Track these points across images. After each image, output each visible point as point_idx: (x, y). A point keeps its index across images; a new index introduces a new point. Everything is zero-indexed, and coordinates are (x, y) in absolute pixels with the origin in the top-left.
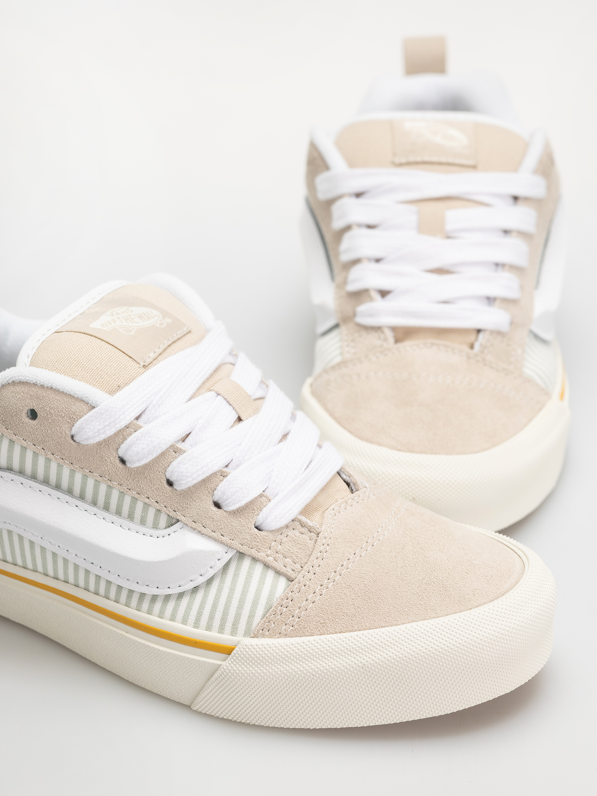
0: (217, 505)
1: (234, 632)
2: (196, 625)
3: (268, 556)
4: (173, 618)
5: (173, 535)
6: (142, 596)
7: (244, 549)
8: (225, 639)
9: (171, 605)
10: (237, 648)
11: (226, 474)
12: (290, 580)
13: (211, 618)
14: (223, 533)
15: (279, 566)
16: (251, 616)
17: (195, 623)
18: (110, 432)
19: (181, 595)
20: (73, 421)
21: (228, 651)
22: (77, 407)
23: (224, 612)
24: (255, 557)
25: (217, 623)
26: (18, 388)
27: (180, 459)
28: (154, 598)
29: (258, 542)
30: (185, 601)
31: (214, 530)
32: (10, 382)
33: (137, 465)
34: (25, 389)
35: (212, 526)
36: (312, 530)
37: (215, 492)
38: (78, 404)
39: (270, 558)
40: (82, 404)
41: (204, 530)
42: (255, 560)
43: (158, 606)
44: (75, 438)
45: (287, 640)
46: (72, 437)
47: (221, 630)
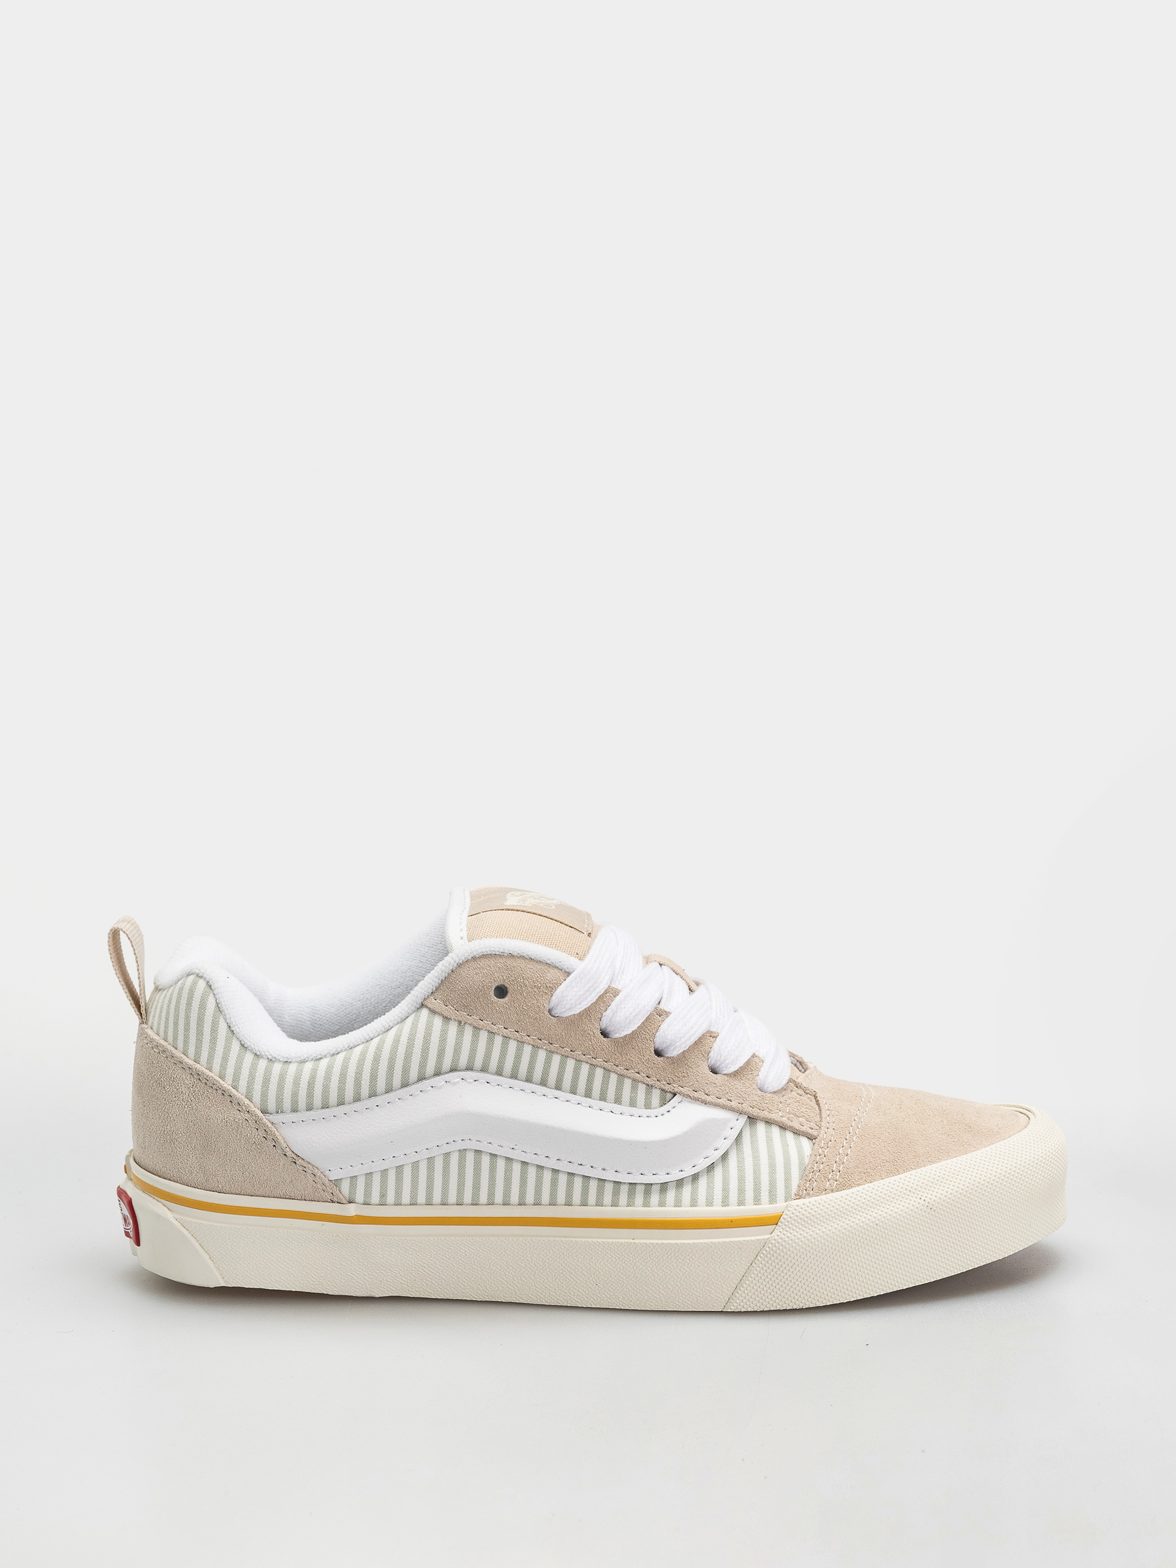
0: (714, 1071)
1: (772, 1199)
2: (725, 1202)
3: (782, 1117)
4: (694, 1203)
5: (672, 1111)
6: (648, 1186)
7: (755, 1112)
8: (766, 1208)
9: (687, 1190)
10: (784, 1216)
11: (715, 1035)
12: (811, 1138)
13: (741, 1191)
14: (729, 1098)
15: (796, 1125)
16: (788, 1180)
17: (723, 1202)
18: (592, 998)
19: (695, 1177)
20: (551, 989)
21: (774, 1221)
22: (551, 975)
23: (755, 1182)
24: (770, 1119)
25: (749, 1194)
26: (483, 963)
27: (668, 1020)
28: (664, 1187)
29: (767, 1103)
30: (703, 1182)
31: (719, 1096)
32: (470, 958)
33: (623, 1034)
34: (492, 962)
35: (716, 1092)
36: (808, 1092)
37: (711, 1054)
38: (552, 971)
39: (784, 1118)
40: (556, 971)
41: (709, 1099)
42: (768, 1122)
43: (671, 1195)
44: (553, 1013)
45: (830, 1196)
46: (550, 1011)
47: (757, 1200)
